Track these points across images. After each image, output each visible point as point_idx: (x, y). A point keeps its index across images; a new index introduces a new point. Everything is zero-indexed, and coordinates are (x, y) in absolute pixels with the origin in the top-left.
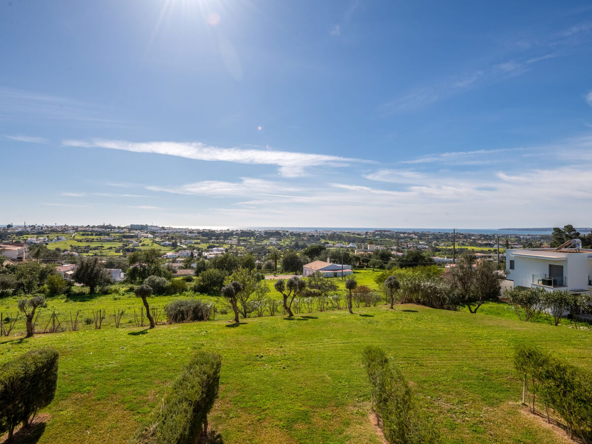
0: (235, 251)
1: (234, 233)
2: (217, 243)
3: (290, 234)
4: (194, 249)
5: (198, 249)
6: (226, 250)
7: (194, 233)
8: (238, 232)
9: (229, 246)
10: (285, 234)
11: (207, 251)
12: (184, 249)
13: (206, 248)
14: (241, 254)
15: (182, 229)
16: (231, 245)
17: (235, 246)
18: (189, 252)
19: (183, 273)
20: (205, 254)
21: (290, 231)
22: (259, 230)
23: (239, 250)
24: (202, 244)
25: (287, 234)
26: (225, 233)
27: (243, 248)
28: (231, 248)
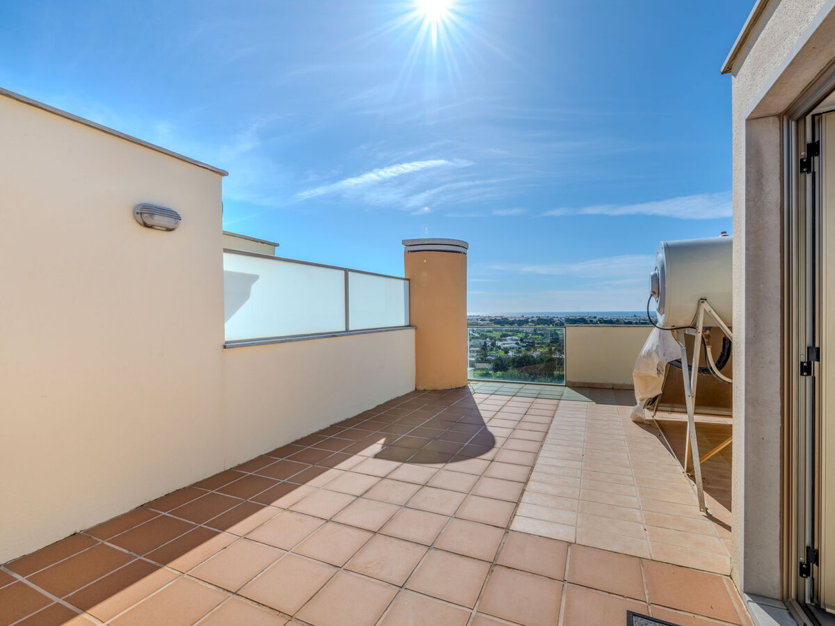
0: (531, 341)
1: (530, 320)
2: (511, 331)
3: (599, 320)
4: (486, 338)
5: (491, 338)
6: (521, 340)
7: (485, 320)
8: (534, 319)
9: (524, 334)
10: (591, 321)
11: (501, 340)
12: (477, 338)
13: (499, 337)
14: (538, 344)
15: (474, 316)
16: (527, 333)
17: (530, 335)
18: (482, 341)
19: (480, 367)
20: (499, 343)
21: (598, 317)
22: (559, 317)
23: (536, 339)
24: (494, 332)
25: (594, 320)
26: (519, 321)
27: (540, 337)
28: (526, 337)
